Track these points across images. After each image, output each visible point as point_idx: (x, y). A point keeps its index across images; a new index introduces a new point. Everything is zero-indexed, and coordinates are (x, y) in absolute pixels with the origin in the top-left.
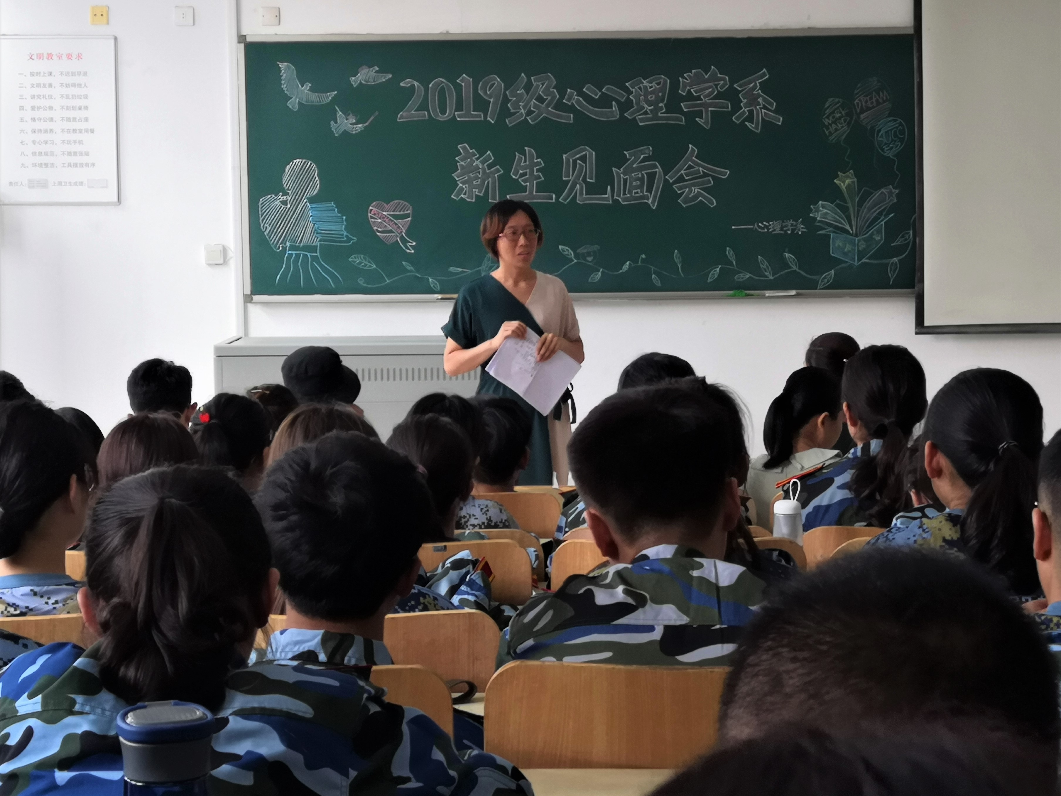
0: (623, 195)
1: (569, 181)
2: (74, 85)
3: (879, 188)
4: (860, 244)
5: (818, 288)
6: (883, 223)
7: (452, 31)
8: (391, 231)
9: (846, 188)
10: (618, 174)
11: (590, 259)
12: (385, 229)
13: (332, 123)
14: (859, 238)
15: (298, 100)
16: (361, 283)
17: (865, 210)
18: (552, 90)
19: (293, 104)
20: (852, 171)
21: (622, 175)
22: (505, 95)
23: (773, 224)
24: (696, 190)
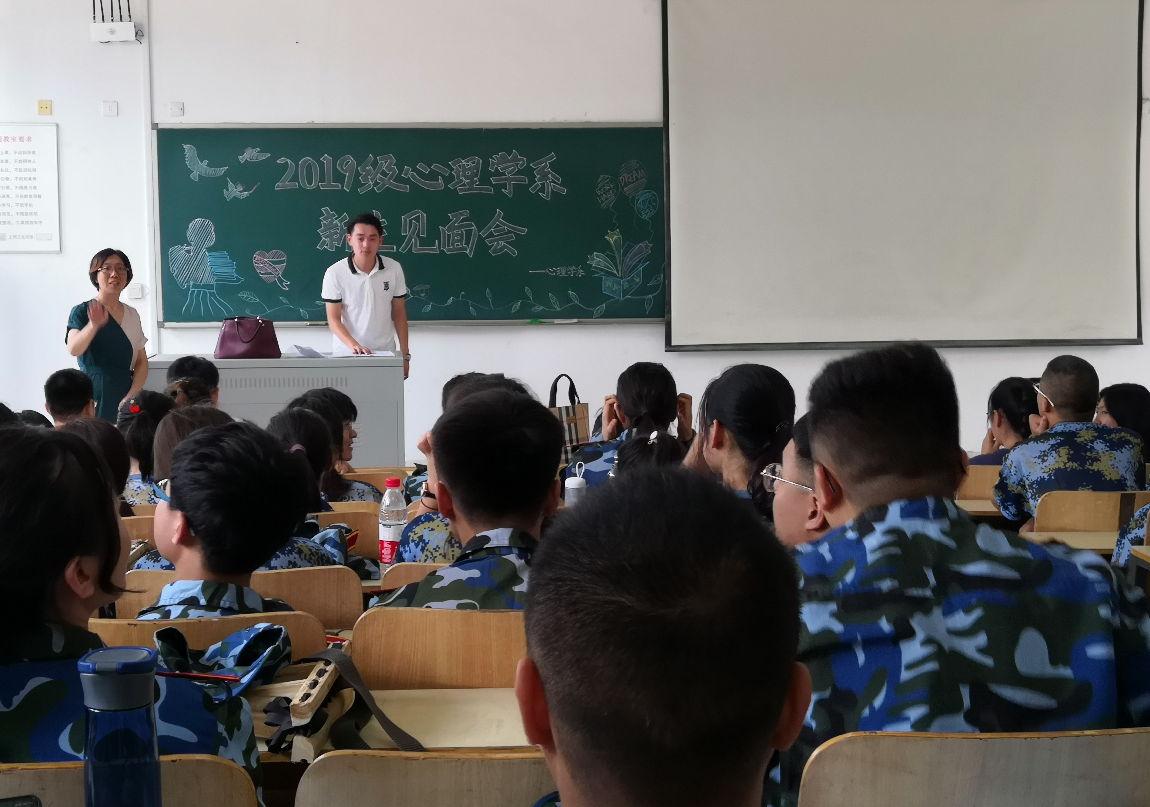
0: (448, 247)
1: (407, 235)
2: (25, 161)
3: (639, 243)
4: (624, 284)
5: (593, 317)
6: (641, 268)
7: (317, 121)
8: (271, 274)
9: (614, 242)
10: (444, 231)
11: (423, 295)
12: (266, 272)
13: (225, 190)
14: (623, 280)
15: (198, 173)
16: (248, 313)
17: (628, 259)
18: (392, 166)
19: (194, 176)
20: (618, 230)
21: (446, 232)
22: (357, 170)
23: (560, 269)
24: (502, 243)
